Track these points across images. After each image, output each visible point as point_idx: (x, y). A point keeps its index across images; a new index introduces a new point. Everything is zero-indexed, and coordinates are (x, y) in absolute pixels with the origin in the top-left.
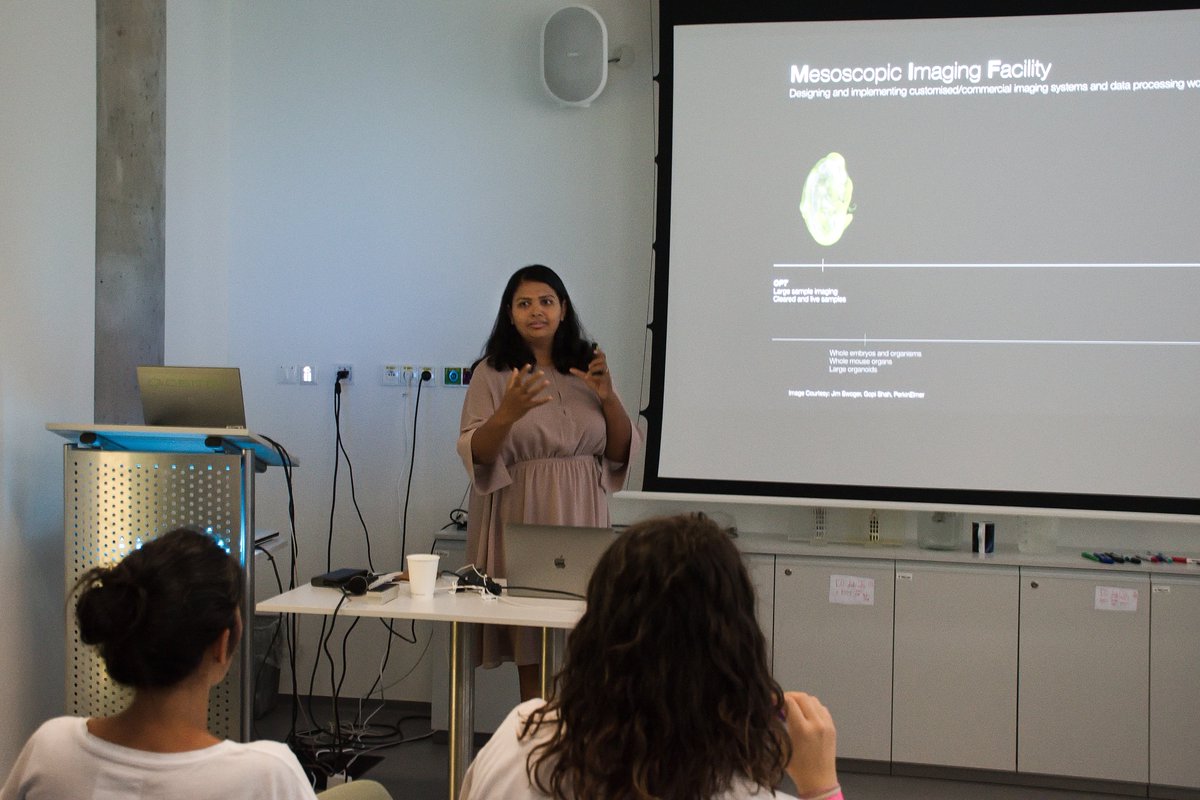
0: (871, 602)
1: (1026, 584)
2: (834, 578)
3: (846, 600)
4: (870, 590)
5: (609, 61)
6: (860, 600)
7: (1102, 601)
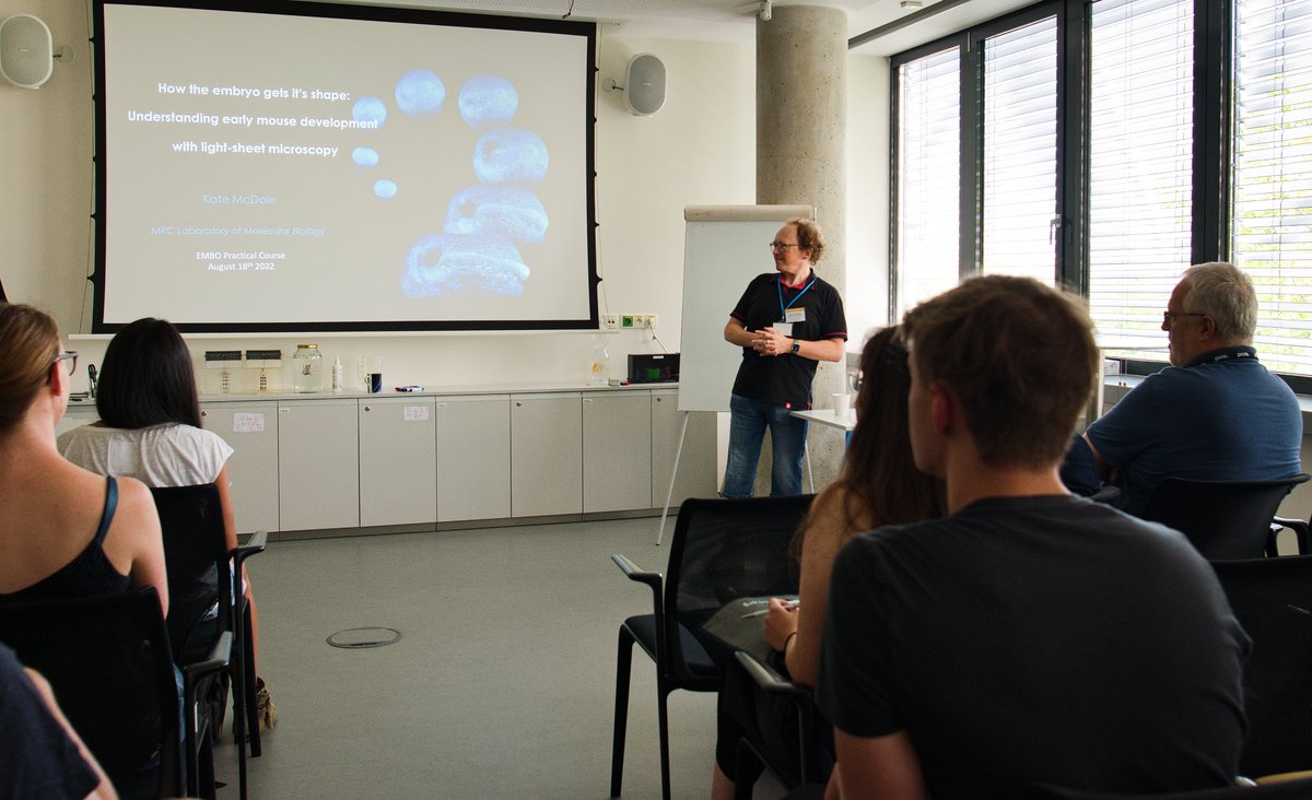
0: (262, 429)
1: (362, 409)
2: (236, 415)
3: (246, 429)
4: (261, 422)
5: (54, 56)
6: (255, 428)
7: (409, 415)
